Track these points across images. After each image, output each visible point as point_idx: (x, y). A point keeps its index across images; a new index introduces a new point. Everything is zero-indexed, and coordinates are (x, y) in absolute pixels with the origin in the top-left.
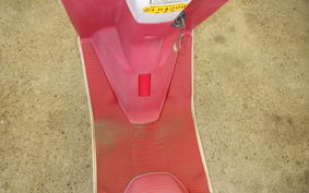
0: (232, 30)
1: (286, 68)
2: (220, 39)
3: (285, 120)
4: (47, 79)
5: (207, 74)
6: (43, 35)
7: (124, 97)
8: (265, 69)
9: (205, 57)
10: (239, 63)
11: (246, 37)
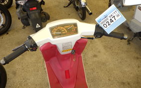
0: (99, 52)
1: (123, 63)
2: (95, 56)
3: (126, 84)
4: (33, 79)
5: (92, 69)
6: (31, 63)
7: (61, 80)
8: (114, 65)
9: (91, 63)
10: (104, 64)
11: (105, 54)
